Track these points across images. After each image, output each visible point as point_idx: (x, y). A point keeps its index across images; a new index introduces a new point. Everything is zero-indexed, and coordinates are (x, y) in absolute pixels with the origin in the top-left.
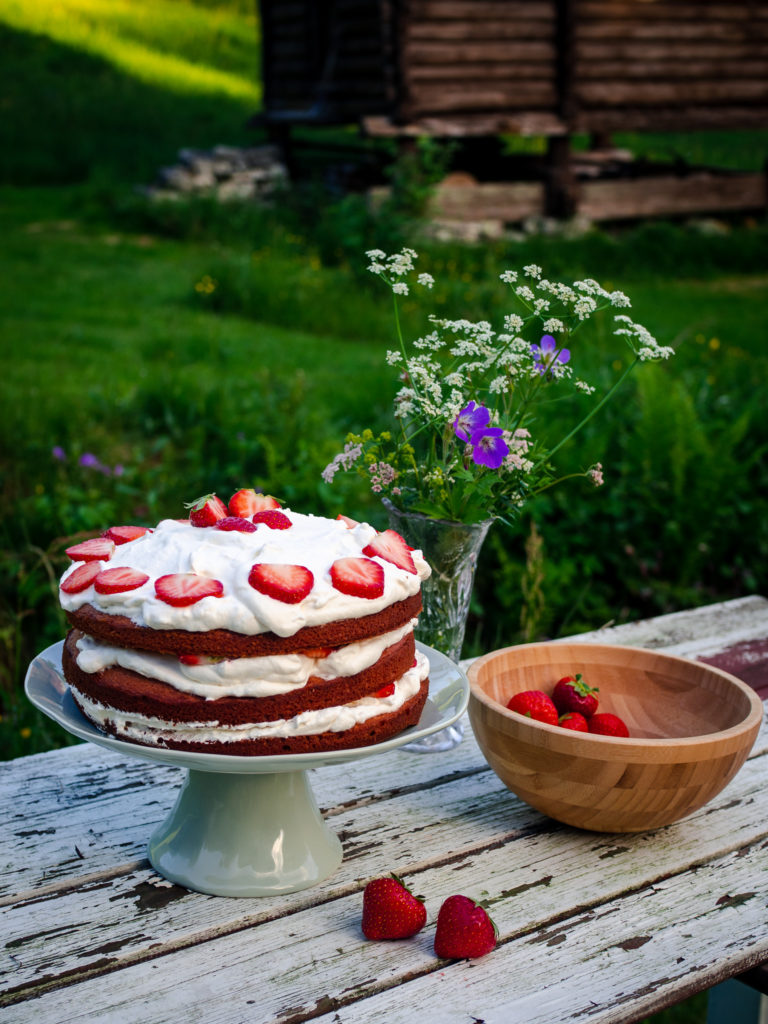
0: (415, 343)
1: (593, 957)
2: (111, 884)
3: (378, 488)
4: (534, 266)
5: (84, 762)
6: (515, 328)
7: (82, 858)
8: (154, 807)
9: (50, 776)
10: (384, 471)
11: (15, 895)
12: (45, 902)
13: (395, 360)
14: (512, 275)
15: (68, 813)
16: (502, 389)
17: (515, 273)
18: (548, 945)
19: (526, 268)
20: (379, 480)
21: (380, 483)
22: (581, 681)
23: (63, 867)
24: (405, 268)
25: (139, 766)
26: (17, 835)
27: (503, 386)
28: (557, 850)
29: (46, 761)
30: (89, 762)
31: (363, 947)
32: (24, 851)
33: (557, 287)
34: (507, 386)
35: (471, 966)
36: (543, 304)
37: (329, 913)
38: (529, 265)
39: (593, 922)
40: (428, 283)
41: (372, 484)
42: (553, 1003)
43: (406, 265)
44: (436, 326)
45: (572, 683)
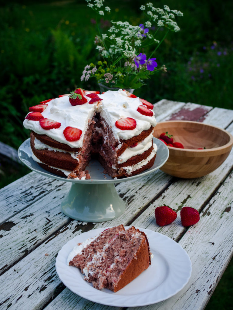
0: (109, 30)
1: (222, 216)
2: (68, 228)
3: (108, 82)
4: (150, 3)
5: (19, 189)
6: (149, 26)
7: (50, 221)
8: (56, 199)
9: (12, 196)
10: (109, 76)
11: (41, 239)
12: (54, 239)
13: (105, 37)
14: (143, 7)
15: (31, 207)
16: (139, 44)
17: (144, 6)
18: (208, 216)
19: (147, 4)
20: (108, 79)
21: (108, 80)
22: (168, 133)
23: (48, 226)
24: (100, 5)
25: (38, 186)
26: (22, 218)
27: (140, 43)
28: (183, 187)
29: (7, 190)
30: (21, 188)
31: (161, 229)
32: (29, 223)
33: (158, 10)
34: (141, 43)
35: (195, 227)
36: (156, 17)
37: (141, 221)
38: (148, 3)
39: (212, 206)
40: (109, 10)
41: (106, 81)
42: (225, 232)
43: (101, 4)
44: (114, 24)
45: (166, 135)
